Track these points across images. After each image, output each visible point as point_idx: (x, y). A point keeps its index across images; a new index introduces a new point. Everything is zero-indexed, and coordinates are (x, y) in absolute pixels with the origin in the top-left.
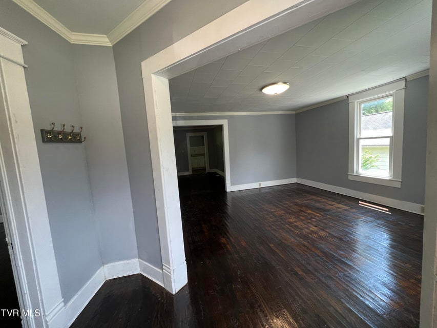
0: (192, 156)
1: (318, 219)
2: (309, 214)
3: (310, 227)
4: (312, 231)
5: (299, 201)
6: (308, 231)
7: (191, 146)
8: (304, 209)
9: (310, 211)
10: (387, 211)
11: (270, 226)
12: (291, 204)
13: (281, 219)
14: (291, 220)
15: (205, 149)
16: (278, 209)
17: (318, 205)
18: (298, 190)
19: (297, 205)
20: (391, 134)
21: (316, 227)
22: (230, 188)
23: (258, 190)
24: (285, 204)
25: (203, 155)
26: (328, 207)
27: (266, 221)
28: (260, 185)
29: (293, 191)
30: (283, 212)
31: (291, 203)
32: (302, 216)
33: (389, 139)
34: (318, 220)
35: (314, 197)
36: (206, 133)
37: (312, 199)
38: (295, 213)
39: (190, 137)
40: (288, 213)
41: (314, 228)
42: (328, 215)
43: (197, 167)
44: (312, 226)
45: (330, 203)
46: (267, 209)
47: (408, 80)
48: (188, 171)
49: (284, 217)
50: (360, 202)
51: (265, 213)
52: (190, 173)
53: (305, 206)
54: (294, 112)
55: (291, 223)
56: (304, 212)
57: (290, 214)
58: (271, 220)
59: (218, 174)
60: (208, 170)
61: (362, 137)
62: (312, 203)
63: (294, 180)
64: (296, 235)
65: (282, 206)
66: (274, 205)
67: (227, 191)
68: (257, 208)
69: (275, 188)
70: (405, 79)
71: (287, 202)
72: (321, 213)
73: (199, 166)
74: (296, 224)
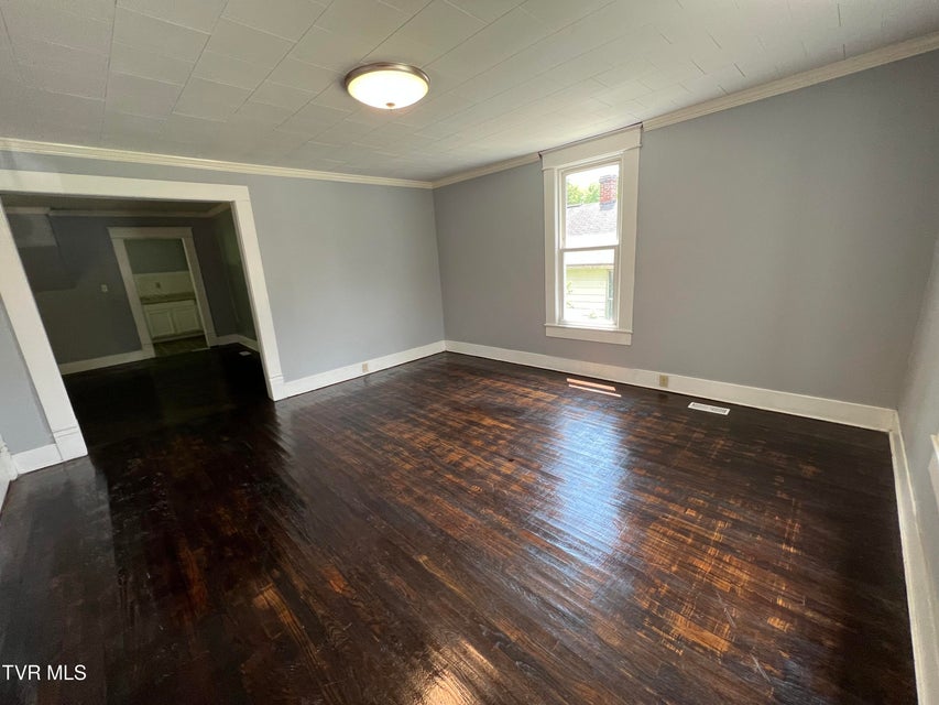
0: (145, 301)
1: (509, 437)
2: (489, 428)
3: (500, 465)
4: (507, 477)
5: (460, 397)
6: (499, 478)
7: (135, 270)
8: (474, 417)
9: (488, 421)
10: (612, 392)
11: (409, 491)
12: (447, 409)
13: (432, 457)
14: (455, 457)
15: (193, 279)
16: (418, 431)
17: (500, 400)
18: (452, 371)
19: (458, 410)
20: (616, 242)
21: (511, 460)
22: (282, 386)
23: (362, 383)
24: (432, 411)
25: (190, 296)
26: (520, 402)
27: (393, 474)
28: (365, 367)
29: (444, 374)
30: (432, 435)
31: (445, 405)
32: (477, 438)
33: (613, 251)
34: (511, 442)
35: (488, 382)
36: (189, 231)
37: (485, 387)
38: (460, 432)
39: (127, 242)
40: (443, 435)
41: (508, 464)
42: (525, 422)
43: (173, 332)
44: (501, 460)
45: (520, 390)
46: (391, 434)
47: (646, 129)
48: (138, 347)
49: (437, 450)
50: (568, 380)
51: (390, 447)
52: (147, 353)
53: (475, 409)
54: (429, 186)
55: (457, 464)
56: (478, 425)
57: (449, 437)
58: (408, 467)
59: (245, 349)
60: (212, 340)
61: (567, 247)
62: (489, 398)
63: (441, 346)
64: (475, 500)
65: (425, 417)
66: (409, 421)
67: (275, 399)
68: (364, 438)
69: (402, 370)
70: (640, 125)
71: (436, 406)
72: (513, 421)
73: (179, 332)
74: (467, 464)
